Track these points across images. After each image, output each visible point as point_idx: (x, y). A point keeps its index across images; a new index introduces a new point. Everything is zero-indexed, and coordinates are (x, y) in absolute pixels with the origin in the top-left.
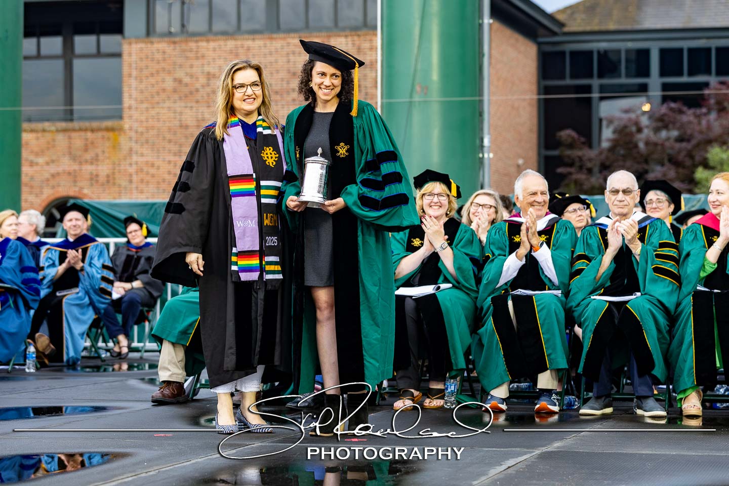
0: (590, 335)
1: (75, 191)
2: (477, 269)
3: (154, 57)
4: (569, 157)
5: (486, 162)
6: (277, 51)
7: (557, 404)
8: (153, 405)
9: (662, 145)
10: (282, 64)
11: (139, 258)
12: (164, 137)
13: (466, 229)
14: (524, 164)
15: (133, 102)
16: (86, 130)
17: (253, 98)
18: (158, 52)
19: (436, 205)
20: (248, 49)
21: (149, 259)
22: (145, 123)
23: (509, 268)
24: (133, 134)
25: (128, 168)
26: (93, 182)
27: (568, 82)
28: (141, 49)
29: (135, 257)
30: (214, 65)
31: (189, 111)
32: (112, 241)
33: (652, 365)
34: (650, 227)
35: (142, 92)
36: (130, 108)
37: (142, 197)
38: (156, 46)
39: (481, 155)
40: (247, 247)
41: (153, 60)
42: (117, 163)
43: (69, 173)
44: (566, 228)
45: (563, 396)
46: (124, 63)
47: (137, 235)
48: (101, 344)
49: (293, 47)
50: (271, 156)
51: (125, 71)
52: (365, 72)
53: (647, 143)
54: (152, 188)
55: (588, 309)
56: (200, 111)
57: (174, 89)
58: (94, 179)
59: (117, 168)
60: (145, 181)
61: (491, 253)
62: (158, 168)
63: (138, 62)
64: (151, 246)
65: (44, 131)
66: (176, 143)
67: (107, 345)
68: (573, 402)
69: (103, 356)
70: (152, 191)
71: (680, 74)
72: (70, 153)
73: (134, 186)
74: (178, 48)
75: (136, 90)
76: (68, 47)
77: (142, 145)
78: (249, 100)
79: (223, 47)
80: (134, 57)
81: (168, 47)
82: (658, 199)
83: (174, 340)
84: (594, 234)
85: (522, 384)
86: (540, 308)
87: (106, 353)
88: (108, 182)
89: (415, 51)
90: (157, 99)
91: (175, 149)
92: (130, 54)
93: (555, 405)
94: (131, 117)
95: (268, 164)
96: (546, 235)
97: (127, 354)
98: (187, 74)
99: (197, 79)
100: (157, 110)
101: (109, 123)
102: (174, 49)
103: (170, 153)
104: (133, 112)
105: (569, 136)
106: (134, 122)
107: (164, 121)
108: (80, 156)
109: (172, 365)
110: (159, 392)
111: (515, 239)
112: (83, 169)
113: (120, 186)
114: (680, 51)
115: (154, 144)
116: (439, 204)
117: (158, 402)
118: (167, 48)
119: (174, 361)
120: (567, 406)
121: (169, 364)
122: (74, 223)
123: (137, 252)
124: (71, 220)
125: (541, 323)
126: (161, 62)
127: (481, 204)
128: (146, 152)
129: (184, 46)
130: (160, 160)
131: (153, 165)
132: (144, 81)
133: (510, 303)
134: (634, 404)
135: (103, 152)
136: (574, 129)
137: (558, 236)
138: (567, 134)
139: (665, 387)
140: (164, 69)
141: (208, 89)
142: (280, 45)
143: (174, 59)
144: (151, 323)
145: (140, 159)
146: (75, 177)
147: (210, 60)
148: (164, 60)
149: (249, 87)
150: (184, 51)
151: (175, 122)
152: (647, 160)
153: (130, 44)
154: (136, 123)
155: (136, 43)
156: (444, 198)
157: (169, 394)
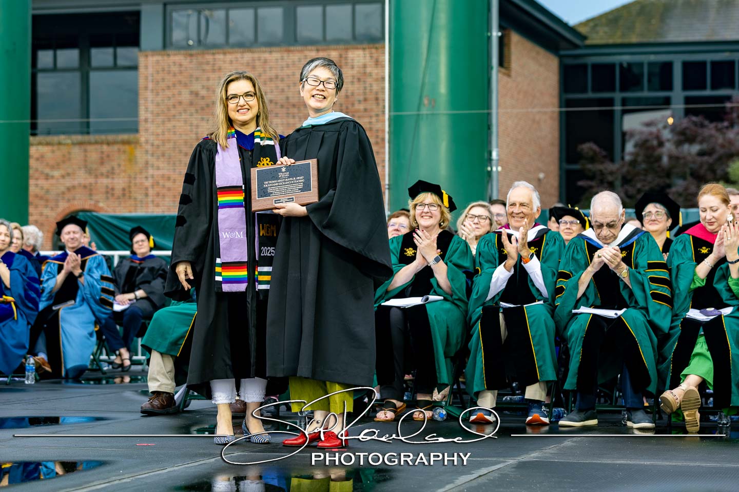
1: (90, 205)
3: (171, 69)
4: (590, 170)
5: (494, 176)
7: (547, 415)
9: (684, 159)
11: (142, 269)
12: (180, 150)
13: (459, 240)
14: (545, 178)
15: (149, 116)
16: (102, 143)
17: (247, 109)
18: (175, 65)
19: (427, 215)
20: (266, 61)
21: (152, 270)
22: (161, 136)
23: (497, 280)
24: (149, 147)
25: (144, 181)
26: (109, 195)
27: (590, 95)
28: (158, 62)
29: (139, 268)
31: (205, 124)
32: (116, 254)
34: (637, 244)
35: (158, 105)
36: (146, 120)
37: (158, 209)
38: (172, 58)
39: (489, 169)
40: (234, 258)
41: (169, 72)
42: (133, 176)
43: (85, 187)
45: (551, 409)
46: (141, 76)
48: (104, 357)
51: (141, 83)
53: (671, 157)
54: (168, 201)
57: (191, 102)
58: (109, 192)
59: (133, 182)
60: (161, 194)
61: (480, 265)
62: (174, 181)
63: (155, 75)
65: (60, 144)
67: (109, 358)
68: (562, 414)
69: (105, 368)
70: (168, 205)
71: (703, 87)
72: (86, 167)
73: (150, 199)
74: (195, 61)
75: (153, 103)
76: (85, 59)
77: (159, 158)
78: (242, 111)
79: (240, 59)
80: (150, 70)
81: (186, 60)
82: (657, 211)
83: (163, 350)
84: (581, 248)
86: (532, 320)
87: (108, 366)
88: (124, 195)
89: (423, 63)
90: (173, 112)
92: (146, 67)
93: (546, 417)
94: (147, 130)
96: (535, 248)
97: (130, 366)
98: (203, 87)
100: (173, 123)
101: (125, 137)
102: (191, 62)
104: (149, 125)
105: (591, 149)
107: (180, 134)
108: (96, 170)
109: (162, 376)
110: (148, 403)
111: (504, 252)
112: (99, 182)
113: (135, 199)
114: (703, 64)
115: (170, 158)
116: (429, 214)
117: (147, 413)
118: (184, 61)
119: (162, 372)
121: (157, 374)
122: (72, 235)
123: (140, 264)
124: (69, 233)
125: (532, 335)
126: (178, 75)
127: (477, 215)
128: (162, 165)
129: (200, 58)
130: (176, 173)
131: (169, 179)
132: (161, 94)
133: (501, 315)
135: (119, 165)
136: (596, 143)
138: (588, 147)
140: (180, 82)
142: (297, 58)
143: (191, 71)
145: (156, 173)
146: (91, 190)
148: (181, 72)
149: (241, 98)
150: (200, 64)
151: (191, 135)
152: (668, 174)
153: (147, 56)
154: (152, 136)
155: (153, 55)
156: (435, 208)
157: (159, 405)
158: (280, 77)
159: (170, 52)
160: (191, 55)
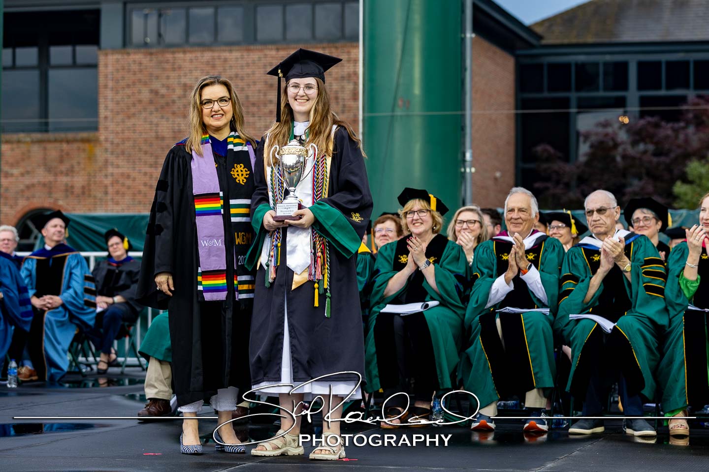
0: (578, 354)
1: (50, 203)
2: (463, 286)
3: (130, 68)
4: (545, 170)
5: (468, 177)
6: (254, 63)
7: (546, 422)
8: (139, 423)
9: (640, 159)
10: (259, 75)
11: (121, 272)
12: (140, 149)
14: (501, 177)
15: (109, 114)
16: (61, 141)
17: (220, 114)
18: (135, 64)
19: (417, 222)
20: (225, 60)
21: (130, 274)
22: (121, 134)
24: (108, 145)
25: (103, 179)
26: (68, 193)
27: (546, 94)
28: (118, 61)
29: (117, 271)
30: (190, 77)
31: (165, 123)
32: (92, 255)
33: (642, 385)
34: (634, 244)
35: (118, 103)
36: (106, 119)
37: (117, 208)
38: (132, 57)
39: (463, 170)
40: (213, 266)
41: (129, 71)
42: (93, 174)
43: (44, 185)
44: (554, 246)
46: (100, 74)
47: (118, 248)
48: (81, 359)
49: (270, 59)
50: (242, 173)
51: (101, 82)
52: (343, 84)
53: (625, 157)
54: (127, 199)
55: (576, 328)
56: (177, 122)
57: (150, 100)
58: (69, 190)
59: (93, 180)
60: (121, 193)
61: (479, 271)
62: (134, 179)
63: (115, 73)
64: (132, 261)
65: (19, 142)
66: (152, 155)
67: (87, 360)
69: (84, 370)
70: (128, 203)
71: (659, 88)
72: (45, 165)
73: (109, 197)
74: (154, 59)
75: (112, 101)
76: (44, 57)
77: (118, 157)
78: (216, 116)
79: (200, 58)
80: (110, 69)
81: (145, 58)
82: (645, 217)
83: (161, 358)
84: (579, 254)
85: (509, 402)
86: (528, 326)
87: (86, 368)
88: (83, 193)
89: (398, 65)
90: (133, 110)
91: (151, 160)
92: (106, 65)
93: (544, 424)
94: (106, 128)
95: (238, 182)
96: (534, 254)
98: (163, 85)
99: (174, 90)
100: (133, 121)
101: (84, 135)
102: (151, 60)
103: (146, 164)
104: (109, 124)
105: (546, 150)
106: (110, 133)
107: (140, 133)
108: (55, 168)
109: (159, 383)
110: (145, 409)
111: (503, 258)
112: (59, 180)
113: (95, 197)
114: (658, 64)
115: (130, 155)
116: (420, 221)
117: (144, 420)
118: (144, 60)
119: (160, 379)
120: (555, 425)
121: (155, 381)
123: (117, 267)
125: (529, 341)
126: (138, 73)
127: (465, 220)
128: (123, 163)
129: (160, 58)
130: (136, 171)
131: (128, 177)
132: (121, 92)
133: (498, 321)
134: (623, 423)
135: (79, 163)
136: (550, 144)
137: (546, 254)
138: (542, 149)
139: (654, 405)
140: (140, 81)
141: (184, 101)
142: (257, 56)
143: (151, 70)
144: (133, 338)
145: (116, 171)
146: (50, 188)
147: (187, 72)
148: (141, 71)
149: (216, 103)
150: (161, 62)
151: (151, 134)
152: (624, 174)
153: (106, 55)
154: (112, 134)
155: (112, 54)
156: (425, 214)
157: (156, 412)
158: (240, 76)
159: (130, 50)
160: (151, 54)
